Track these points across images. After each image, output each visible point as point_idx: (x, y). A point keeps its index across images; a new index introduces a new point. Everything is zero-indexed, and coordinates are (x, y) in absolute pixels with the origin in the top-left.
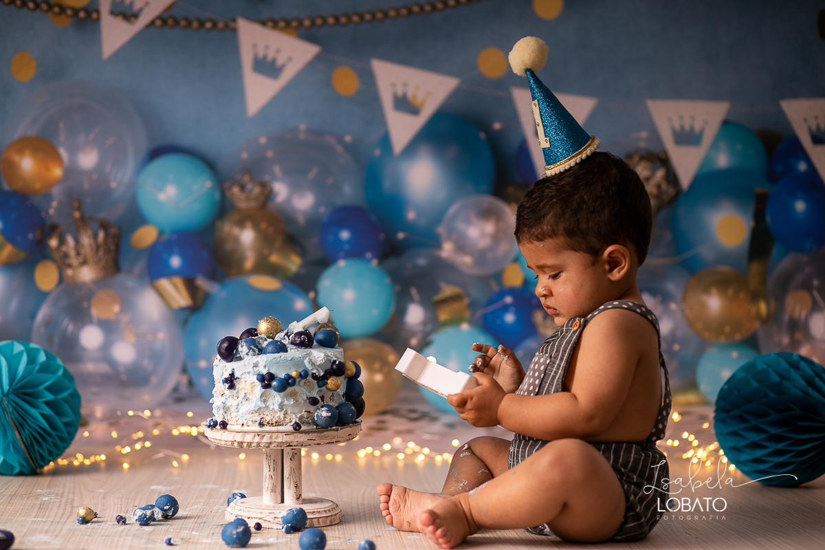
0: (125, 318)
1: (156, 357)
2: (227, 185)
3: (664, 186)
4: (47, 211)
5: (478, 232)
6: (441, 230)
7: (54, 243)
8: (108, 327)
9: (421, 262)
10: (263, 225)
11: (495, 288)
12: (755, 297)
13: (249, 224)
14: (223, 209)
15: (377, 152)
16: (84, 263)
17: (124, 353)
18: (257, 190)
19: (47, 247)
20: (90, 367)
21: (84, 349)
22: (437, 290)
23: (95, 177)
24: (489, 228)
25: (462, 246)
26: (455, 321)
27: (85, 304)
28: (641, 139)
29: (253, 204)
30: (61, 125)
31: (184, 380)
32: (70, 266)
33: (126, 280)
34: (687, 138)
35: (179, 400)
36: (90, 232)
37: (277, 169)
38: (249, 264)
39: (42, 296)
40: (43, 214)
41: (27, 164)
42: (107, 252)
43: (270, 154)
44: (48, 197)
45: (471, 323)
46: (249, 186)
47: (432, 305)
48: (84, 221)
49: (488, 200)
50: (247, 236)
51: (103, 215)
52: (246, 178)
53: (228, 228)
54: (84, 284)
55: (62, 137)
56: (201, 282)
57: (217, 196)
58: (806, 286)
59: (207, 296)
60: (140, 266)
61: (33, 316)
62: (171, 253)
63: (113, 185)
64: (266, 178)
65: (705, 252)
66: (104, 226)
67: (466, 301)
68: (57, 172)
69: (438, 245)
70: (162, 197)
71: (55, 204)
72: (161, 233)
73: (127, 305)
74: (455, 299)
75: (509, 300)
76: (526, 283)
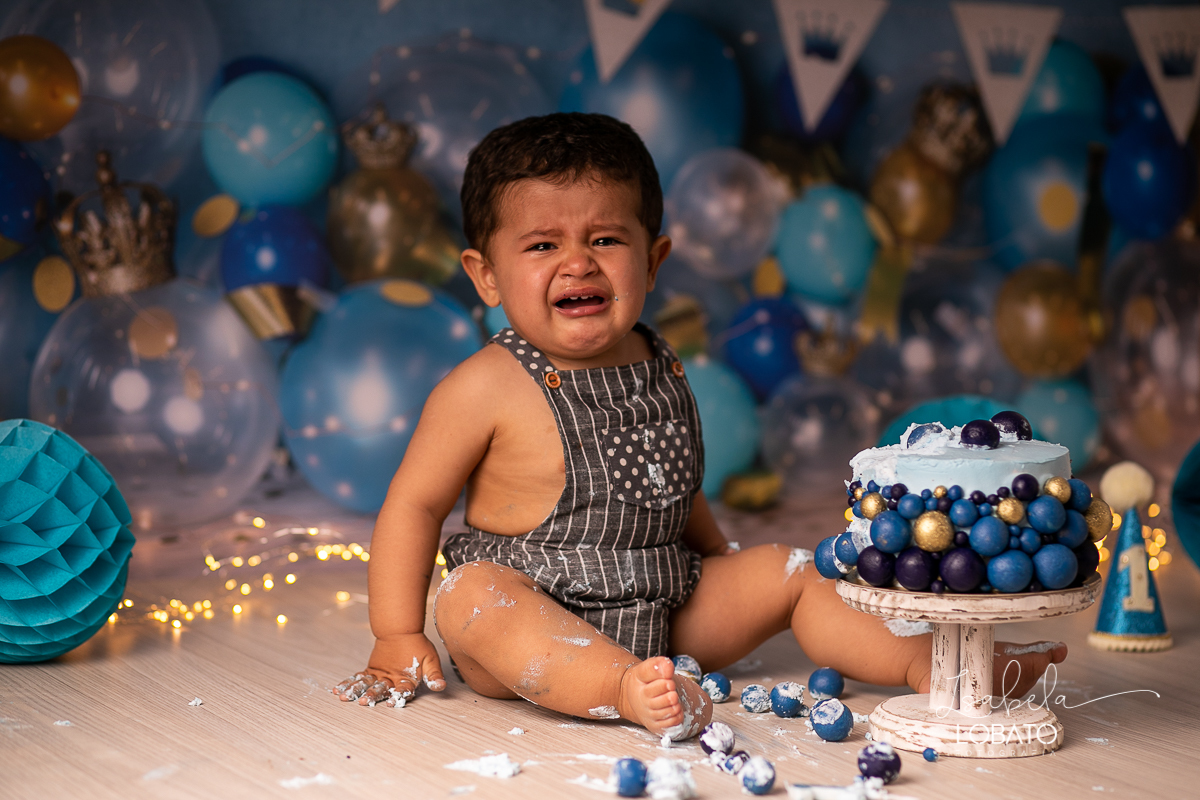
0: (185, 356)
1: (235, 422)
2: (347, 127)
3: (973, 138)
4: (53, 171)
5: (720, 209)
7: (65, 226)
8: (159, 373)
10: (404, 196)
11: (743, 296)
12: (1087, 307)
13: (381, 195)
14: (341, 169)
15: (576, 77)
16: (117, 261)
17: (184, 416)
18: (394, 137)
19: (54, 232)
20: (129, 442)
21: (118, 411)
22: (660, 302)
23: (133, 110)
24: (736, 202)
25: (697, 234)
26: (687, 353)
27: (119, 334)
28: (944, 64)
29: (388, 161)
30: (77, 17)
31: (281, 459)
32: (92, 267)
33: (185, 290)
34: (1005, 63)
35: (274, 494)
36: (125, 208)
37: (425, 103)
38: (381, 262)
39: (49, 319)
40: (47, 176)
41: (20, 85)
42: (155, 242)
43: (414, 76)
44: (55, 145)
45: (711, 354)
46: (382, 130)
48: (116, 188)
49: (735, 158)
50: (379, 215)
51: (147, 178)
52: (378, 117)
53: (348, 200)
54: (117, 297)
55: (79, 40)
56: (307, 293)
57: (332, 146)
58: (1149, 291)
59: (317, 315)
60: (209, 266)
61: (32, 355)
62: (259, 244)
63: (165, 125)
64: (409, 117)
65: (1024, 240)
66: (150, 196)
67: (702, 320)
68: (71, 101)
70: (244, 146)
71: (66, 157)
72: (242, 209)
73: (189, 334)
74: (687, 316)
75: (762, 317)
76: (788, 289)
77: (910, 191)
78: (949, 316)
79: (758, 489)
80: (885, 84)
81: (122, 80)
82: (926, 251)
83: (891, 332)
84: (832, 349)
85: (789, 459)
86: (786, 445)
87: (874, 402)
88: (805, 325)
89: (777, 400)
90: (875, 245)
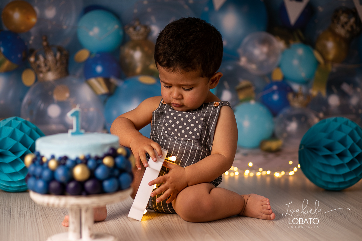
0: (72, 100)
1: (89, 121)
2: (126, 27)
3: (355, 27)
4: (28, 42)
5: (259, 52)
6: (240, 51)
7: (32, 59)
8: (63, 105)
9: (230, 68)
10: (146, 49)
11: (268, 81)
13: (138, 48)
14: (124, 40)
16: (49, 70)
18: (142, 30)
19: (28, 61)
20: (53, 127)
21: (50, 117)
22: (237, 83)
23: (54, 23)
24: (265, 49)
25: (251, 60)
26: (247, 99)
27: (50, 93)
29: (140, 37)
32: (41, 72)
33: (73, 79)
36: (52, 53)
37: (153, 18)
38: (139, 70)
39: (26, 89)
40: (26, 44)
41: (17, 16)
42: (62, 64)
43: (149, 10)
44: (29, 34)
45: (256, 100)
46: (138, 28)
47: (235, 91)
48: (49, 47)
49: (264, 35)
50: (138, 55)
51: (59, 44)
52: (137, 23)
53: (127, 50)
54: (49, 82)
56: (113, 80)
57: (121, 33)
59: (116, 87)
60: (80, 71)
61: (21, 100)
62: (97, 64)
63: (65, 27)
64: (147, 23)
66: (60, 50)
67: (253, 89)
68: (34, 20)
69: (238, 59)
70: (91, 33)
71: (32, 38)
72: (91, 54)
73: (73, 93)
74: (247, 87)
75: (275, 87)
76: (284, 78)
77: (330, 45)
78: (346, 87)
79: (274, 145)
80: (320, 9)
81: (50, 13)
82: (336, 65)
83: (324, 93)
84: (301, 98)
85: (285, 135)
86: (284, 130)
87: (317, 116)
88: (291, 90)
89: (281, 115)
90: (318, 63)
